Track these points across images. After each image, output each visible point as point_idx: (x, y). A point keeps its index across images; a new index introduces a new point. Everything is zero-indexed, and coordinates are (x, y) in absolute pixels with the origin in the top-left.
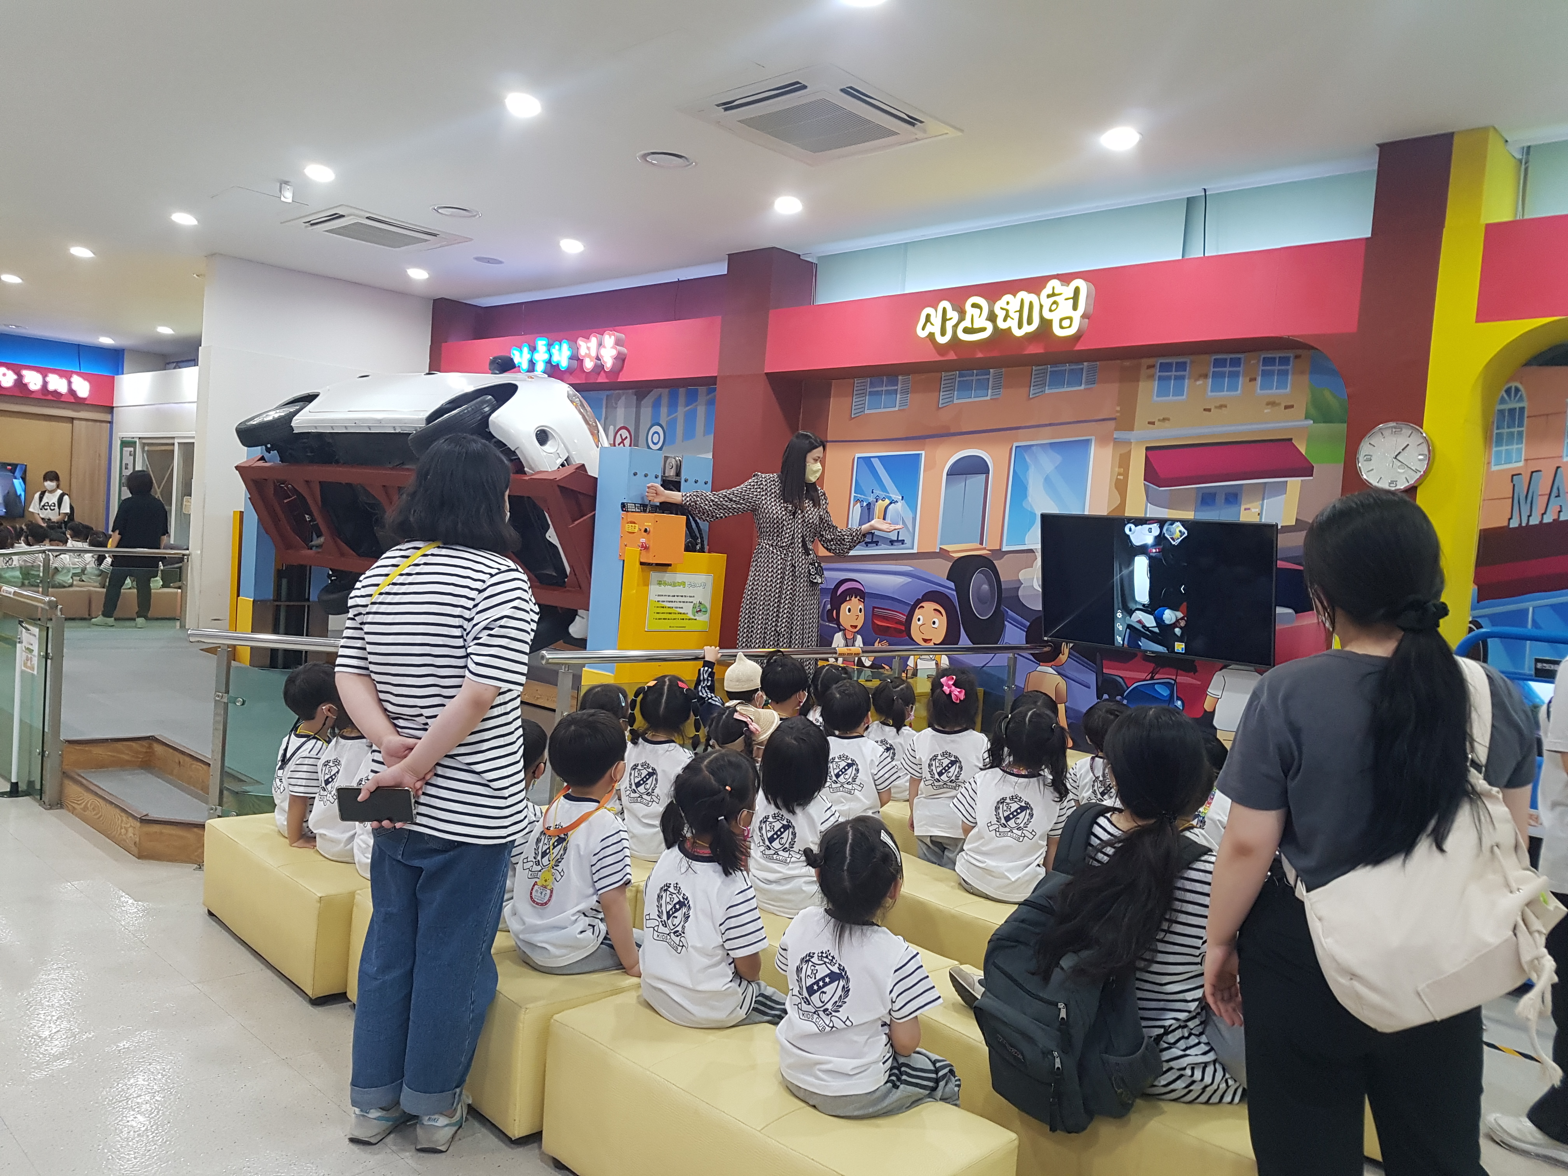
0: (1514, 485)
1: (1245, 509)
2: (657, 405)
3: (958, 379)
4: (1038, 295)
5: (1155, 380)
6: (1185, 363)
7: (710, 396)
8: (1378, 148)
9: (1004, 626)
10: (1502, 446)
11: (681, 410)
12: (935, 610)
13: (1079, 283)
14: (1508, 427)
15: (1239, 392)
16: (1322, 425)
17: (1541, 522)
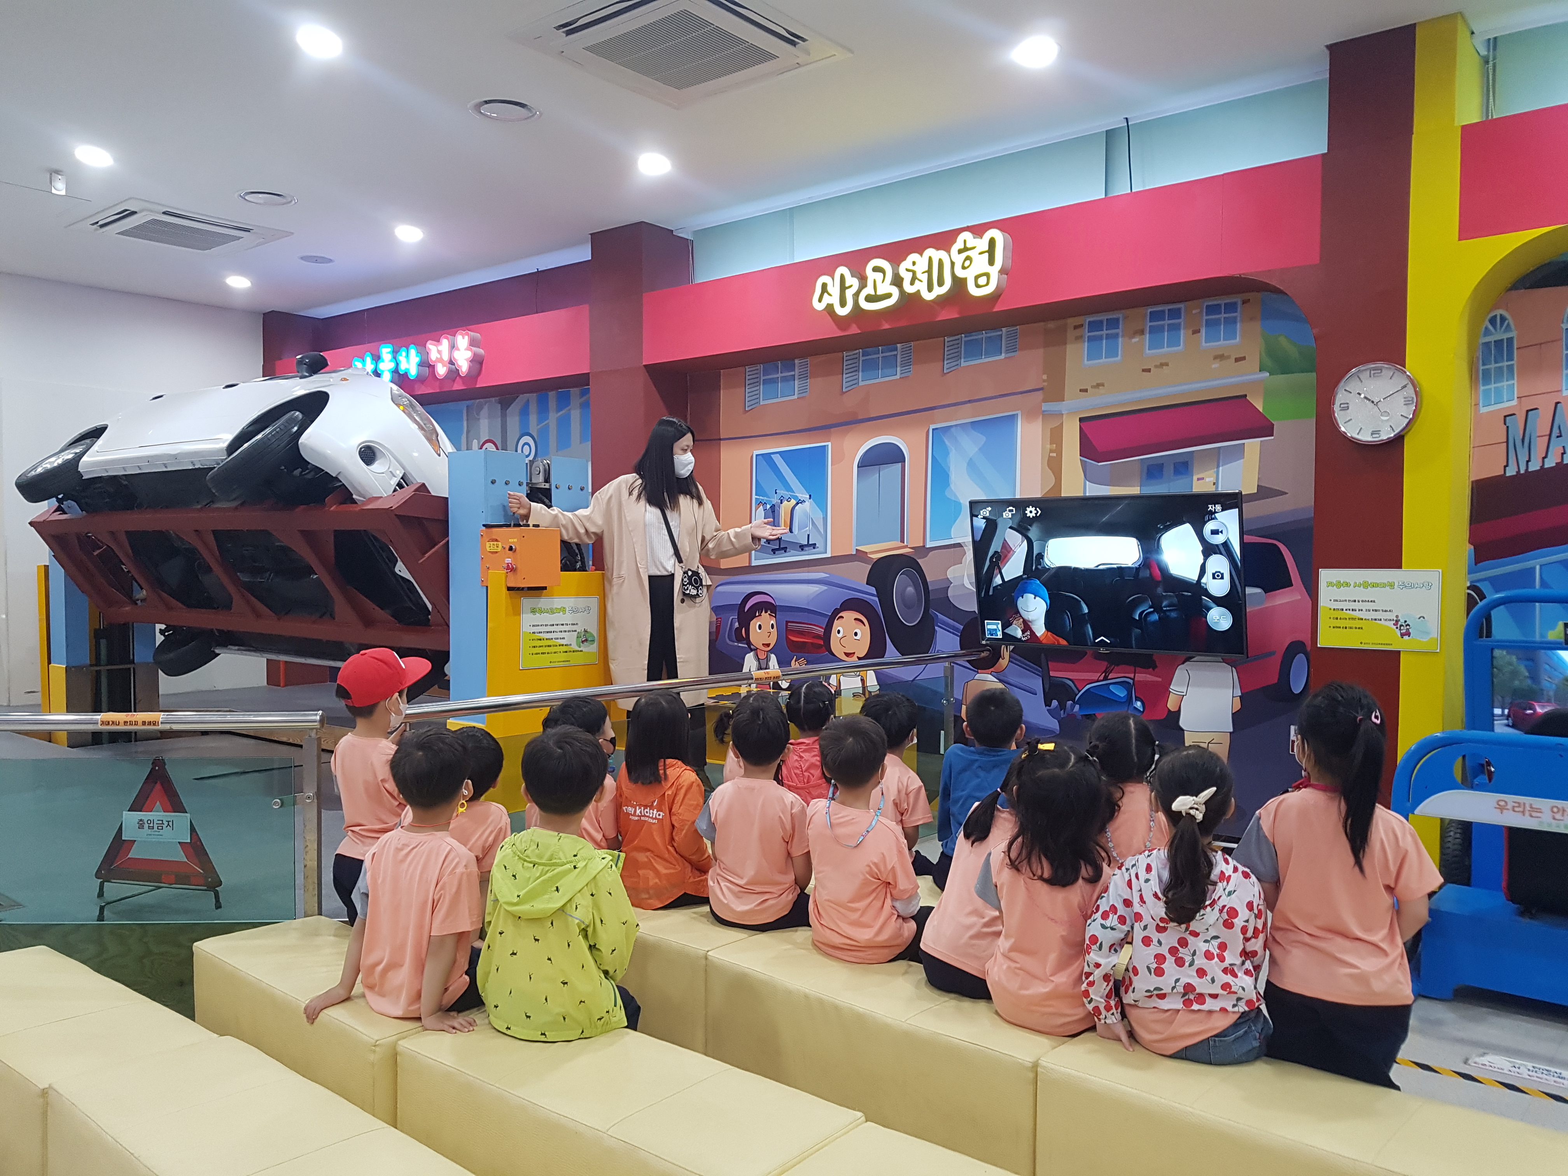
0: (1508, 427)
1: (1198, 479)
2: (524, 412)
3: (861, 359)
4: (948, 252)
5: (1085, 341)
6: (1117, 320)
7: (584, 398)
8: (1327, 52)
9: (934, 631)
10: (1490, 383)
11: (553, 417)
12: (855, 619)
13: (994, 233)
14: (1496, 362)
15: (1180, 348)
16: (1281, 378)
17: (1542, 467)
